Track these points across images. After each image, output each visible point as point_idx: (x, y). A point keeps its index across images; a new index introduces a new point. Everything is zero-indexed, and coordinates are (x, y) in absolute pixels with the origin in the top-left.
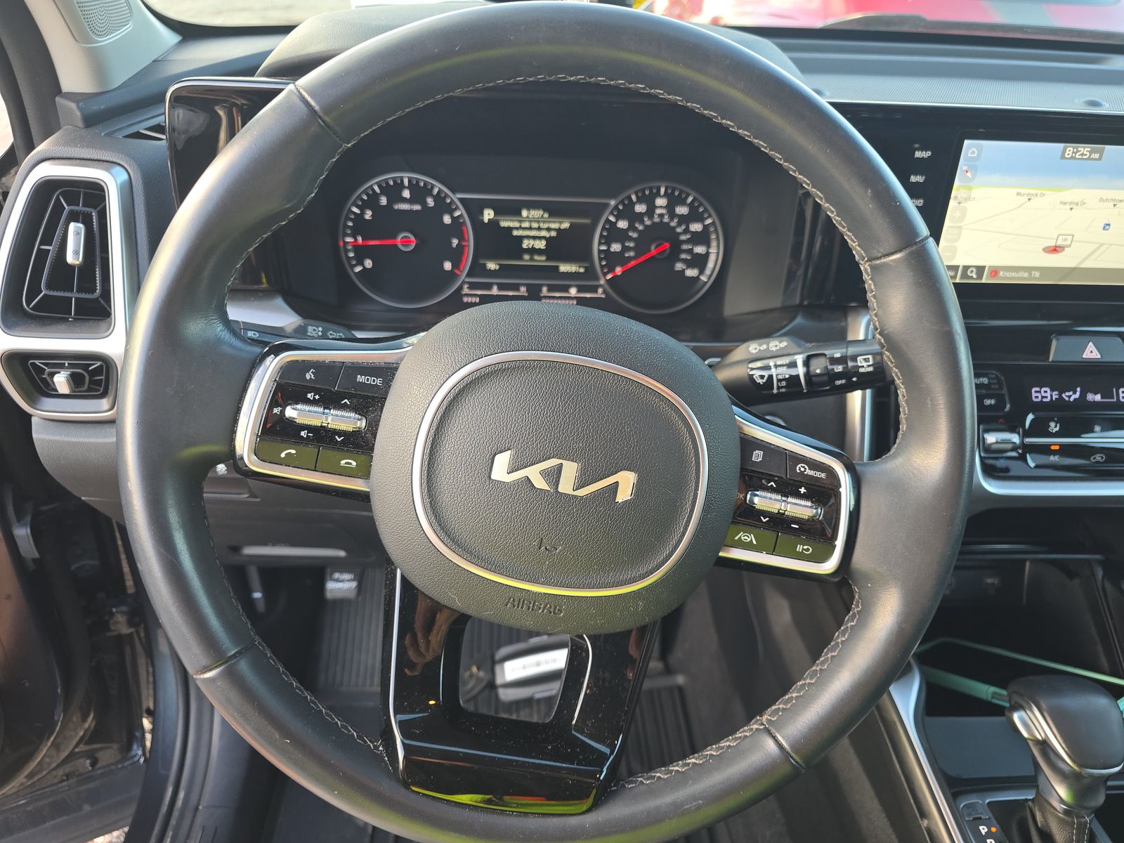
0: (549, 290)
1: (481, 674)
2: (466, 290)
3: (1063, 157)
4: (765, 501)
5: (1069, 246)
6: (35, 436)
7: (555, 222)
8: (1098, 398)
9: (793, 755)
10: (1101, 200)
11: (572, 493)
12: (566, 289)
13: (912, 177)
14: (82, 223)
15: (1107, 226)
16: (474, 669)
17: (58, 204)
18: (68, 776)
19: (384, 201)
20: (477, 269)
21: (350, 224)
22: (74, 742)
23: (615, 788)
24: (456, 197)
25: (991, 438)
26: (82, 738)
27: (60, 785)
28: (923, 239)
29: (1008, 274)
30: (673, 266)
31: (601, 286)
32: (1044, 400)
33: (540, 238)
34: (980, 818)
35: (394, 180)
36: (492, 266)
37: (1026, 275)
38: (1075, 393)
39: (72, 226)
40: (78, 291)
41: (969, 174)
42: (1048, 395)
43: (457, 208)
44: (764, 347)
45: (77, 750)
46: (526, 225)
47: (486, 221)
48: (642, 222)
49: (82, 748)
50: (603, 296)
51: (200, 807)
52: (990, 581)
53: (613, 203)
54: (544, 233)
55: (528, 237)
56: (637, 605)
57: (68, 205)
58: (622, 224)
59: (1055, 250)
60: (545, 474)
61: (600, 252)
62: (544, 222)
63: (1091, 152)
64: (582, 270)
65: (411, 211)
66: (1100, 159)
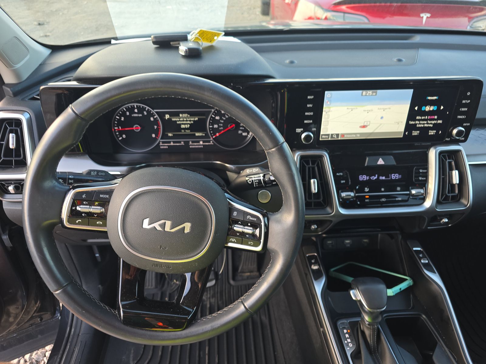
0: (192, 143)
1: (177, 282)
2: (161, 144)
3: (362, 95)
4: (238, 228)
5: (369, 125)
6: (4, 207)
7: (192, 118)
8: (384, 178)
9: (249, 310)
10: (379, 109)
11: (169, 231)
12: (198, 142)
13: (308, 105)
14: (15, 134)
15: (382, 118)
16: (175, 281)
17: (6, 127)
18: (32, 325)
19: (128, 113)
20: (164, 136)
21: (116, 122)
22: (33, 312)
23: (194, 322)
24: (154, 111)
25: (344, 194)
26: (36, 310)
27: (29, 328)
28: (281, 144)
29: (348, 136)
30: (238, 132)
31: (212, 140)
32: (364, 180)
33: (187, 124)
34: (345, 327)
35: (131, 106)
36: (170, 135)
37: (355, 136)
38: (375, 176)
39: (11, 135)
40: (15, 157)
41: (328, 103)
42: (365, 178)
43: (155, 115)
44: (251, 171)
45: (34, 315)
46: (182, 119)
47: (167, 119)
48: (225, 117)
49: (36, 314)
50: (213, 144)
51: (80, 334)
52: (365, 241)
53: (213, 110)
54: (188, 122)
55: (183, 124)
56: (195, 264)
57: (9, 127)
58: (217, 118)
59: (364, 127)
60: (160, 225)
61: (210, 128)
62: (188, 118)
63: (372, 93)
64: (204, 135)
65: (138, 117)
66: (376, 95)
